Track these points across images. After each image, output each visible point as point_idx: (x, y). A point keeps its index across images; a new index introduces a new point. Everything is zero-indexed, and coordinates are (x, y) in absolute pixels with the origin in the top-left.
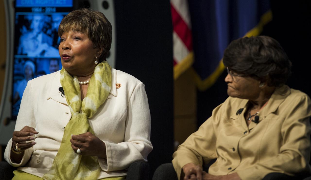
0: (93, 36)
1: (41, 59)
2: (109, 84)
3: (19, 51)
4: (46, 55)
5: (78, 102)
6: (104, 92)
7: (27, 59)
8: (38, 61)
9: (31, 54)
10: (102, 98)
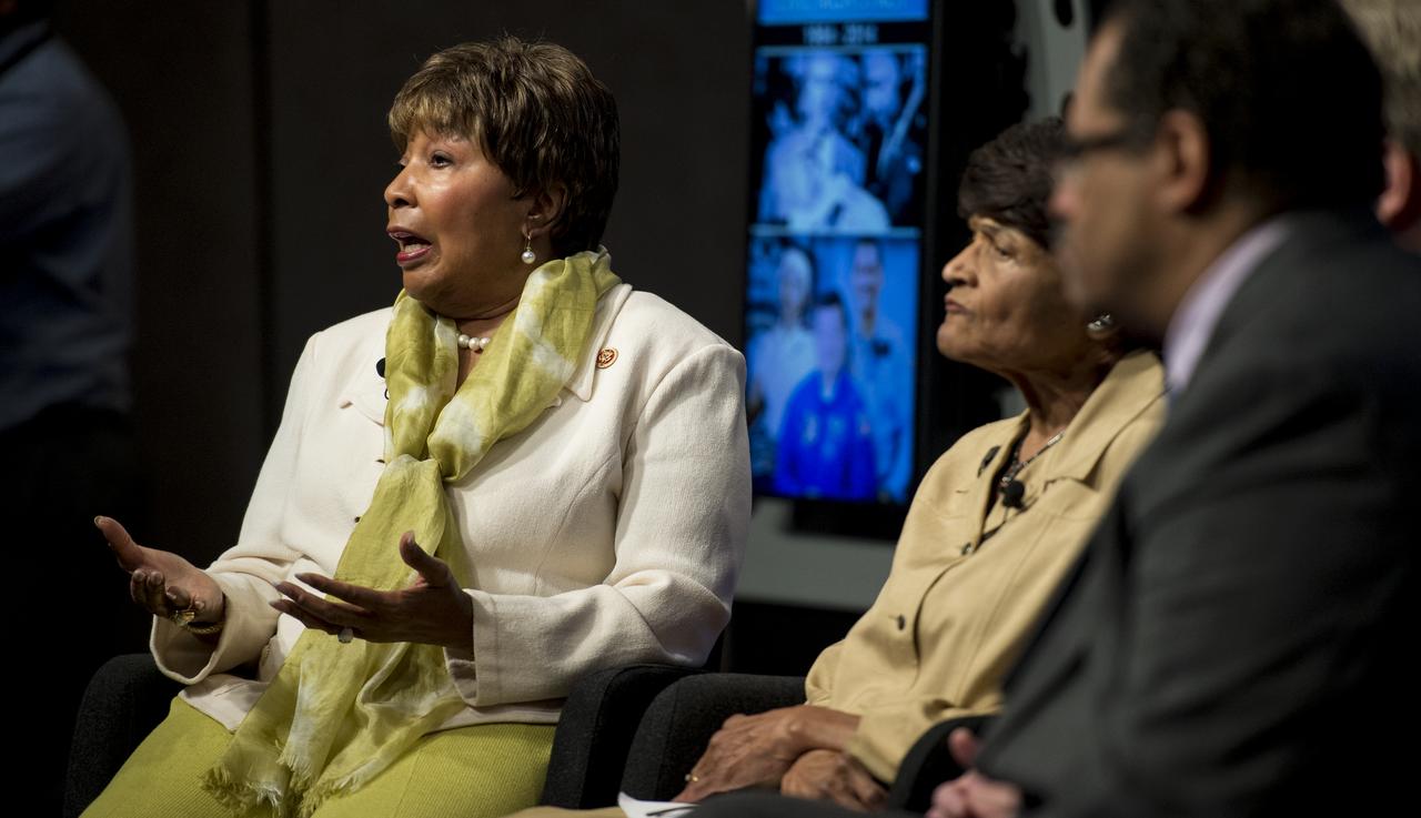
0: (505, 148)
1: (829, 240)
2: (567, 350)
3: (765, 211)
4: (847, 226)
5: (422, 415)
6: (533, 380)
7: (787, 242)
8: (821, 252)
9: (804, 221)
10: (518, 405)
